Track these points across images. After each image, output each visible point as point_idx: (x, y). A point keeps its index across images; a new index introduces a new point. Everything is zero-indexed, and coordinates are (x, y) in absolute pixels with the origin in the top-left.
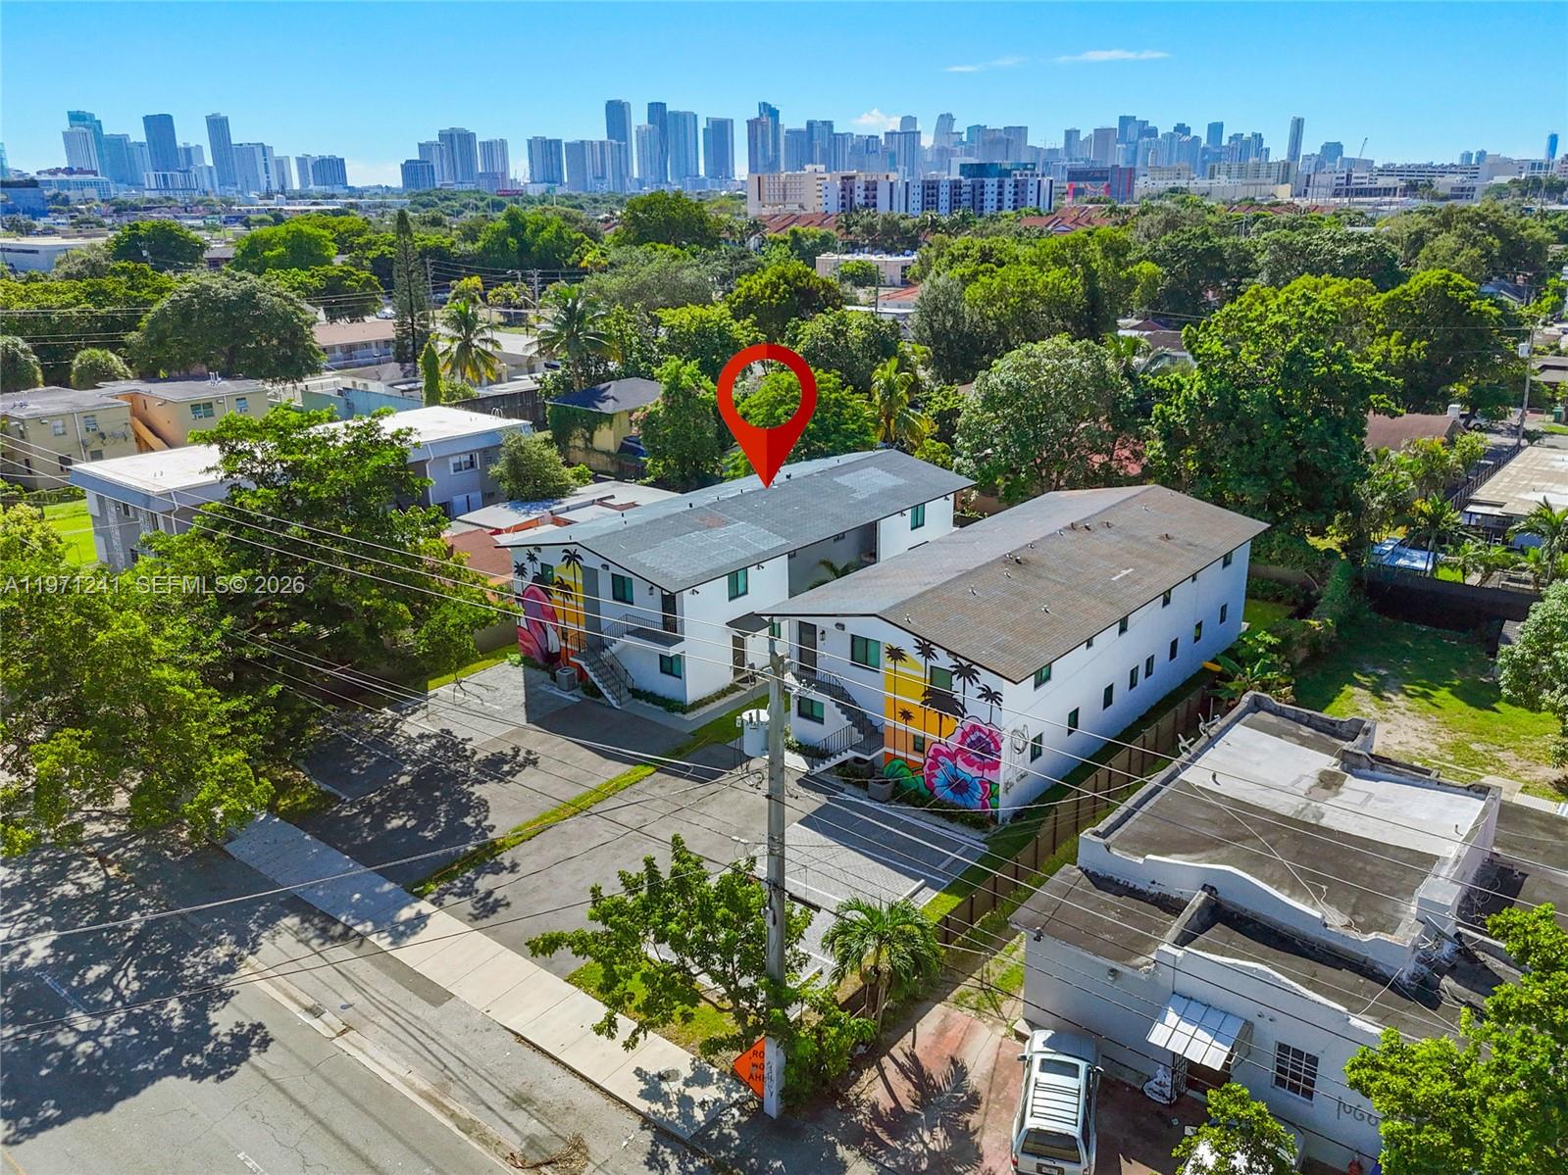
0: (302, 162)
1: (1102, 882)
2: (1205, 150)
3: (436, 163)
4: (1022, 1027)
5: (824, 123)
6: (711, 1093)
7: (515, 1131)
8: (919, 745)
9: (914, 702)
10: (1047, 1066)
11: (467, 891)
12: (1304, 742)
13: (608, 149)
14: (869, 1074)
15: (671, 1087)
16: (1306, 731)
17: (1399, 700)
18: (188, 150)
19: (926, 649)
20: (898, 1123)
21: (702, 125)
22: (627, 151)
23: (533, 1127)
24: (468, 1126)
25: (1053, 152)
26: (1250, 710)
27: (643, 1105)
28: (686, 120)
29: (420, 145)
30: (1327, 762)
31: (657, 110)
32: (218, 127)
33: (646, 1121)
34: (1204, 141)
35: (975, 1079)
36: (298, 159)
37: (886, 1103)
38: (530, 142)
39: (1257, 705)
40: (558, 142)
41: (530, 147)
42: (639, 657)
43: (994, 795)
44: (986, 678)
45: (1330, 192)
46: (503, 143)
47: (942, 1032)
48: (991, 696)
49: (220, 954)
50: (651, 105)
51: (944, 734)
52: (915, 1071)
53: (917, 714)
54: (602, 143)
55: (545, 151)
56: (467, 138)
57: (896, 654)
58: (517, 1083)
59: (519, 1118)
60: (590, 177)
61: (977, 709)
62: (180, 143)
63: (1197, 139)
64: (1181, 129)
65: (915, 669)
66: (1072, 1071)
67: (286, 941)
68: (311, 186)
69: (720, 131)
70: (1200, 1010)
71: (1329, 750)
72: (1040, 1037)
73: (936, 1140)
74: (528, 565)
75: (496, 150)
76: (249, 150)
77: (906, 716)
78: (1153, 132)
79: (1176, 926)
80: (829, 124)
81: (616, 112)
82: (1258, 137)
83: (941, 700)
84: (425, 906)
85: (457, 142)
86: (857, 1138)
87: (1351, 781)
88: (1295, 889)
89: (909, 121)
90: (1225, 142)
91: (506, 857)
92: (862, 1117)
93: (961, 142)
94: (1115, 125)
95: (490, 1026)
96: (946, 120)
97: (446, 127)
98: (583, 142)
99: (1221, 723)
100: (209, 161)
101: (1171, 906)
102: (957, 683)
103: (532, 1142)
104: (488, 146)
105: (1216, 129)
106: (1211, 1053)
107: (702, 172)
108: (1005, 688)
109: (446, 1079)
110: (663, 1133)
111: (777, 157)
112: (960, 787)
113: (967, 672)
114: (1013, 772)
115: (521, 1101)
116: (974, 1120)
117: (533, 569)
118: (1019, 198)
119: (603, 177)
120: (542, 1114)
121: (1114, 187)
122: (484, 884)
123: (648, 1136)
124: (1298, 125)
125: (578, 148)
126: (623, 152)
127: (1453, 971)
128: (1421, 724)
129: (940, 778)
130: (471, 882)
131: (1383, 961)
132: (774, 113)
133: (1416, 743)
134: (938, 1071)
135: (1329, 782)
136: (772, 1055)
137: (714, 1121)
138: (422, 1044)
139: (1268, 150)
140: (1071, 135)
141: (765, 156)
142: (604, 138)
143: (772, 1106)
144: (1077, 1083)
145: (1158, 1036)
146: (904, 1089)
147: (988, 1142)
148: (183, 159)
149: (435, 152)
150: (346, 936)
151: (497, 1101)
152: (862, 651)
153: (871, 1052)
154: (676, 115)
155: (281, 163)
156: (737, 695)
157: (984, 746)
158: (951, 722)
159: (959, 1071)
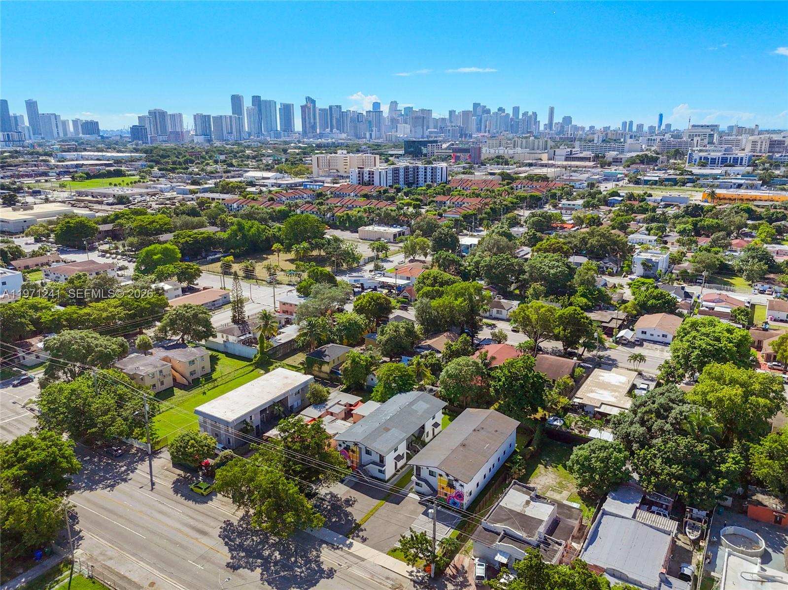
0: (75, 122)
1: (485, 529)
2: (512, 119)
3: (147, 126)
4: (473, 557)
5: (337, 106)
6: (421, 574)
7: (389, 583)
8: (446, 495)
9: (445, 486)
10: (479, 565)
11: (358, 536)
12: (524, 492)
13: (233, 120)
14: (448, 568)
15: (414, 574)
16: (525, 489)
17: (550, 469)
18: (16, 118)
19: (448, 475)
20: (454, 577)
21: (278, 107)
22: (243, 119)
23: (391, 582)
24: (380, 583)
25: (443, 119)
26: (514, 484)
27: (410, 577)
28: (271, 104)
29: (139, 117)
30: (527, 498)
31: (256, 100)
32: (31, 106)
33: (411, 580)
34: (511, 115)
35: (466, 568)
36: (73, 121)
37: (452, 574)
38: (195, 116)
39: (515, 483)
40: (209, 116)
41: (195, 119)
42: (374, 469)
43: (462, 506)
44: (460, 482)
45: (563, 158)
46: (180, 115)
47: (459, 559)
48: (462, 486)
49: (314, 553)
50: (253, 97)
51: (451, 493)
52: (455, 567)
53: (446, 488)
54: (230, 117)
55: (203, 121)
56: (163, 114)
57: (441, 475)
58: (385, 575)
59: (388, 581)
60: (225, 133)
61: (458, 488)
62: (11, 114)
63: (508, 115)
64: (501, 110)
65: (445, 479)
66: (483, 565)
67: (326, 549)
68: (81, 135)
69: (287, 110)
70: (503, 553)
71: (529, 494)
72: (477, 559)
73: (461, 579)
74: (343, 445)
75: (177, 118)
76: (48, 117)
77: (443, 488)
78: (488, 111)
79: (499, 537)
80: (339, 107)
81: (236, 101)
82: (535, 114)
83: (451, 485)
84: (350, 540)
85: (158, 117)
86: (448, 580)
87: (532, 503)
88: (519, 529)
89: (376, 105)
90: (520, 117)
91: (362, 527)
92: (448, 576)
93: (402, 115)
94: (471, 109)
95: (376, 565)
96: (394, 104)
97: (152, 109)
98: (221, 116)
99: (507, 489)
100: (27, 123)
101: (498, 534)
102: (454, 483)
103: (392, 585)
104: (173, 116)
105: (516, 110)
106: (504, 560)
107: (279, 129)
108: (465, 485)
109: (373, 576)
110: (415, 582)
111: (315, 123)
112: (455, 504)
113: (457, 480)
114: (467, 500)
115: (388, 578)
116: (467, 575)
117: (343, 446)
118: (433, 174)
119: (231, 133)
120: (392, 580)
121: (473, 155)
122: (361, 534)
123: (412, 583)
124: (552, 111)
125: (219, 119)
126: (240, 120)
127: (543, 543)
128: (553, 476)
129: (451, 502)
130: (357, 534)
131: (531, 542)
132: (313, 102)
133: (552, 482)
134: (460, 567)
135: (528, 503)
136: (433, 566)
137: (423, 579)
138: (365, 569)
139: (539, 122)
140: (451, 113)
141: (310, 123)
142: (231, 114)
143: (432, 575)
144: (484, 567)
145: (496, 558)
146: (454, 571)
147: (469, 579)
148: (13, 121)
149: (147, 121)
150: (338, 548)
151: (384, 579)
152: (431, 473)
153: (448, 565)
154: (266, 102)
155: (64, 123)
156: (397, 476)
157: (460, 496)
158: (453, 490)
159: (463, 567)
